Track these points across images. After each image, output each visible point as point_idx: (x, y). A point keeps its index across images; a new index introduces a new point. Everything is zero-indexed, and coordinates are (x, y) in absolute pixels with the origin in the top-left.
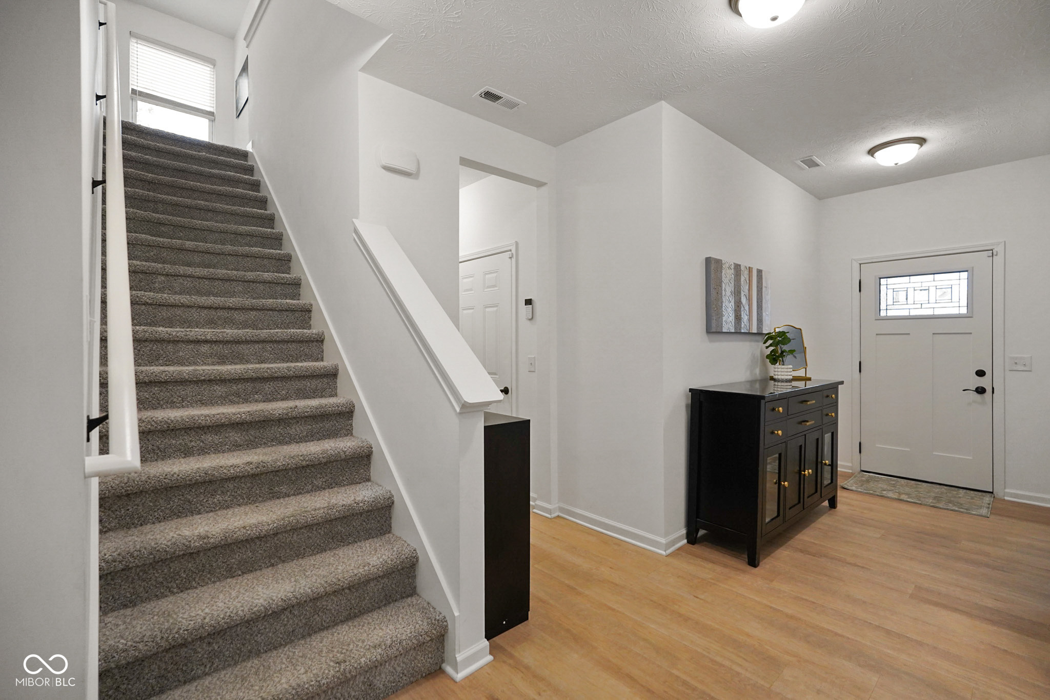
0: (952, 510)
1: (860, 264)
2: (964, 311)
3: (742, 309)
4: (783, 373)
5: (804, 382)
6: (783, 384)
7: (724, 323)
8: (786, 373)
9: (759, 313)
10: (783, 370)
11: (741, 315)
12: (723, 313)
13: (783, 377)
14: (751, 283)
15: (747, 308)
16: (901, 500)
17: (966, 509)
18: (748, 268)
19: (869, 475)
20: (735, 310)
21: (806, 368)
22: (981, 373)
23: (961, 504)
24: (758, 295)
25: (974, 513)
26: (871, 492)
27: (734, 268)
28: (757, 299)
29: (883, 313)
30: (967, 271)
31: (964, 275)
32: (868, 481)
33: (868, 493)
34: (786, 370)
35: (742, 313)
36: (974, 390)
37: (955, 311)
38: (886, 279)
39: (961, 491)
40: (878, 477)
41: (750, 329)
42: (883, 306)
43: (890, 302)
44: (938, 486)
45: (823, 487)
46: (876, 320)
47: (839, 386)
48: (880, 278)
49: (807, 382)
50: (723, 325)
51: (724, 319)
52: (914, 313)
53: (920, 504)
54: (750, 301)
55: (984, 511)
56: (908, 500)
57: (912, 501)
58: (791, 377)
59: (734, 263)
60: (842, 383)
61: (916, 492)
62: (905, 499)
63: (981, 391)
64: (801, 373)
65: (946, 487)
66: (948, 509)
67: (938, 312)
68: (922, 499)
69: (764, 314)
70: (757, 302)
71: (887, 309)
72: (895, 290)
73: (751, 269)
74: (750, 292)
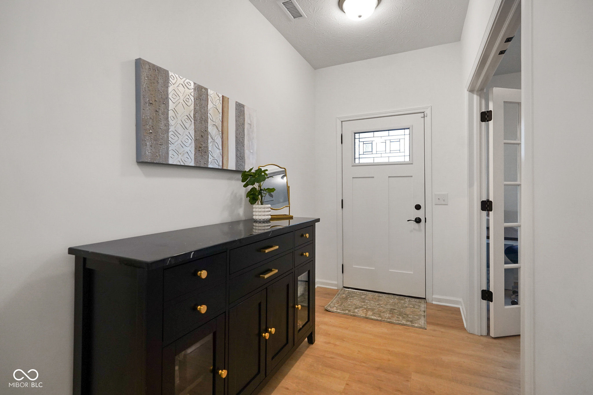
0: (403, 325)
1: (342, 122)
2: (407, 159)
3: (210, 140)
4: (260, 213)
5: (288, 220)
6: (260, 225)
7: (171, 153)
8: (263, 213)
9: (239, 149)
10: (260, 210)
11: (207, 147)
12: (170, 139)
13: (260, 218)
14: (225, 114)
15: (219, 141)
16: (367, 318)
17: (411, 321)
18: (221, 96)
19: (348, 291)
20: (196, 140)
21: (289, 207)
22: (418, 207)
23: (408, 315)
24: (237, 130)
25: (416, 325)
26: (347, 312)
27: (195, 89)
28: (236, 134)
29: (357, 161)
30: (409, 129)
31: (407, 131)
32: (346, 298)
33: (344, 314)
34: (263, 210)
35: (210, 145)
36: (414, 220)
37: (401, 159)
38: (358, 134)
39: (407, 300)
40: (354, 292)
41: (224, 165)
42: (357, 156)
43: (361, 153)
44: (392, 296)
45: (296, 333)
46: (352, 166)
47: (316, 223)
48: (355, 133)
49: (290, 220)
50: (170, 155)
51: (171, 147)
52: (377, 161)
53: (380, 321)
54: (225, 135)
55: (422, 322)
56: (372, 317)
57: (375, 318)
58: (270, 217)
59: (195, 84)
60: (318, 220)
61: (378, 306)
62: (370, 317)
63: (418, 221)
64: (284, 211)
65: (397, 297)
66: (399, 324)
67: (392, 160)
68: (382, 314)
69: (246, 151)
70: (236, 137)
71: (359, 158)
72: (364, 143)
73: (226, 100)
74: (225, 124)
